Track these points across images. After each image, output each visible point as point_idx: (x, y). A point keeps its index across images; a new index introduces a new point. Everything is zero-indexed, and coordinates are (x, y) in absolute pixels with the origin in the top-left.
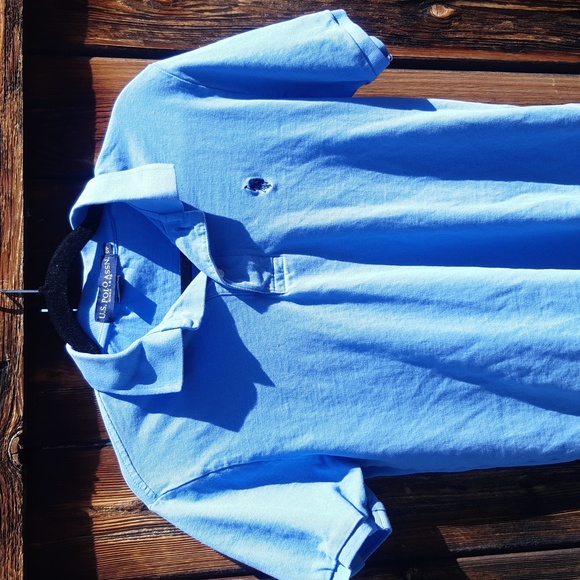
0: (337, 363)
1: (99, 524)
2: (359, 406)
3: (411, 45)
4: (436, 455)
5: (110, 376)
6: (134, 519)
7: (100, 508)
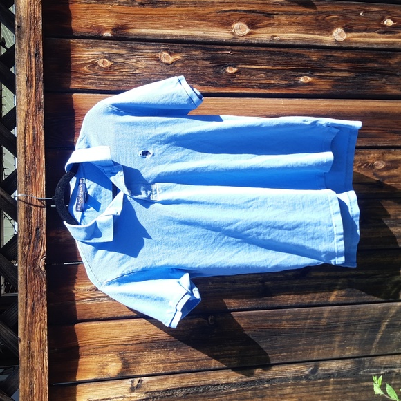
0: (179, 230)
1: (78, 296)
2: (188, 248)
3: (217, 86)
4: (220, 269)
5: (83, 235)
6: (93, 294)
7: (78, 289)
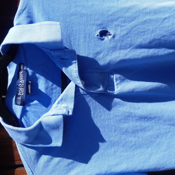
0: (139, 128)
2: (150, 149)
5: (23, 138)
